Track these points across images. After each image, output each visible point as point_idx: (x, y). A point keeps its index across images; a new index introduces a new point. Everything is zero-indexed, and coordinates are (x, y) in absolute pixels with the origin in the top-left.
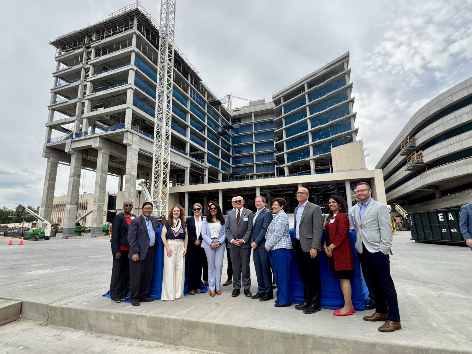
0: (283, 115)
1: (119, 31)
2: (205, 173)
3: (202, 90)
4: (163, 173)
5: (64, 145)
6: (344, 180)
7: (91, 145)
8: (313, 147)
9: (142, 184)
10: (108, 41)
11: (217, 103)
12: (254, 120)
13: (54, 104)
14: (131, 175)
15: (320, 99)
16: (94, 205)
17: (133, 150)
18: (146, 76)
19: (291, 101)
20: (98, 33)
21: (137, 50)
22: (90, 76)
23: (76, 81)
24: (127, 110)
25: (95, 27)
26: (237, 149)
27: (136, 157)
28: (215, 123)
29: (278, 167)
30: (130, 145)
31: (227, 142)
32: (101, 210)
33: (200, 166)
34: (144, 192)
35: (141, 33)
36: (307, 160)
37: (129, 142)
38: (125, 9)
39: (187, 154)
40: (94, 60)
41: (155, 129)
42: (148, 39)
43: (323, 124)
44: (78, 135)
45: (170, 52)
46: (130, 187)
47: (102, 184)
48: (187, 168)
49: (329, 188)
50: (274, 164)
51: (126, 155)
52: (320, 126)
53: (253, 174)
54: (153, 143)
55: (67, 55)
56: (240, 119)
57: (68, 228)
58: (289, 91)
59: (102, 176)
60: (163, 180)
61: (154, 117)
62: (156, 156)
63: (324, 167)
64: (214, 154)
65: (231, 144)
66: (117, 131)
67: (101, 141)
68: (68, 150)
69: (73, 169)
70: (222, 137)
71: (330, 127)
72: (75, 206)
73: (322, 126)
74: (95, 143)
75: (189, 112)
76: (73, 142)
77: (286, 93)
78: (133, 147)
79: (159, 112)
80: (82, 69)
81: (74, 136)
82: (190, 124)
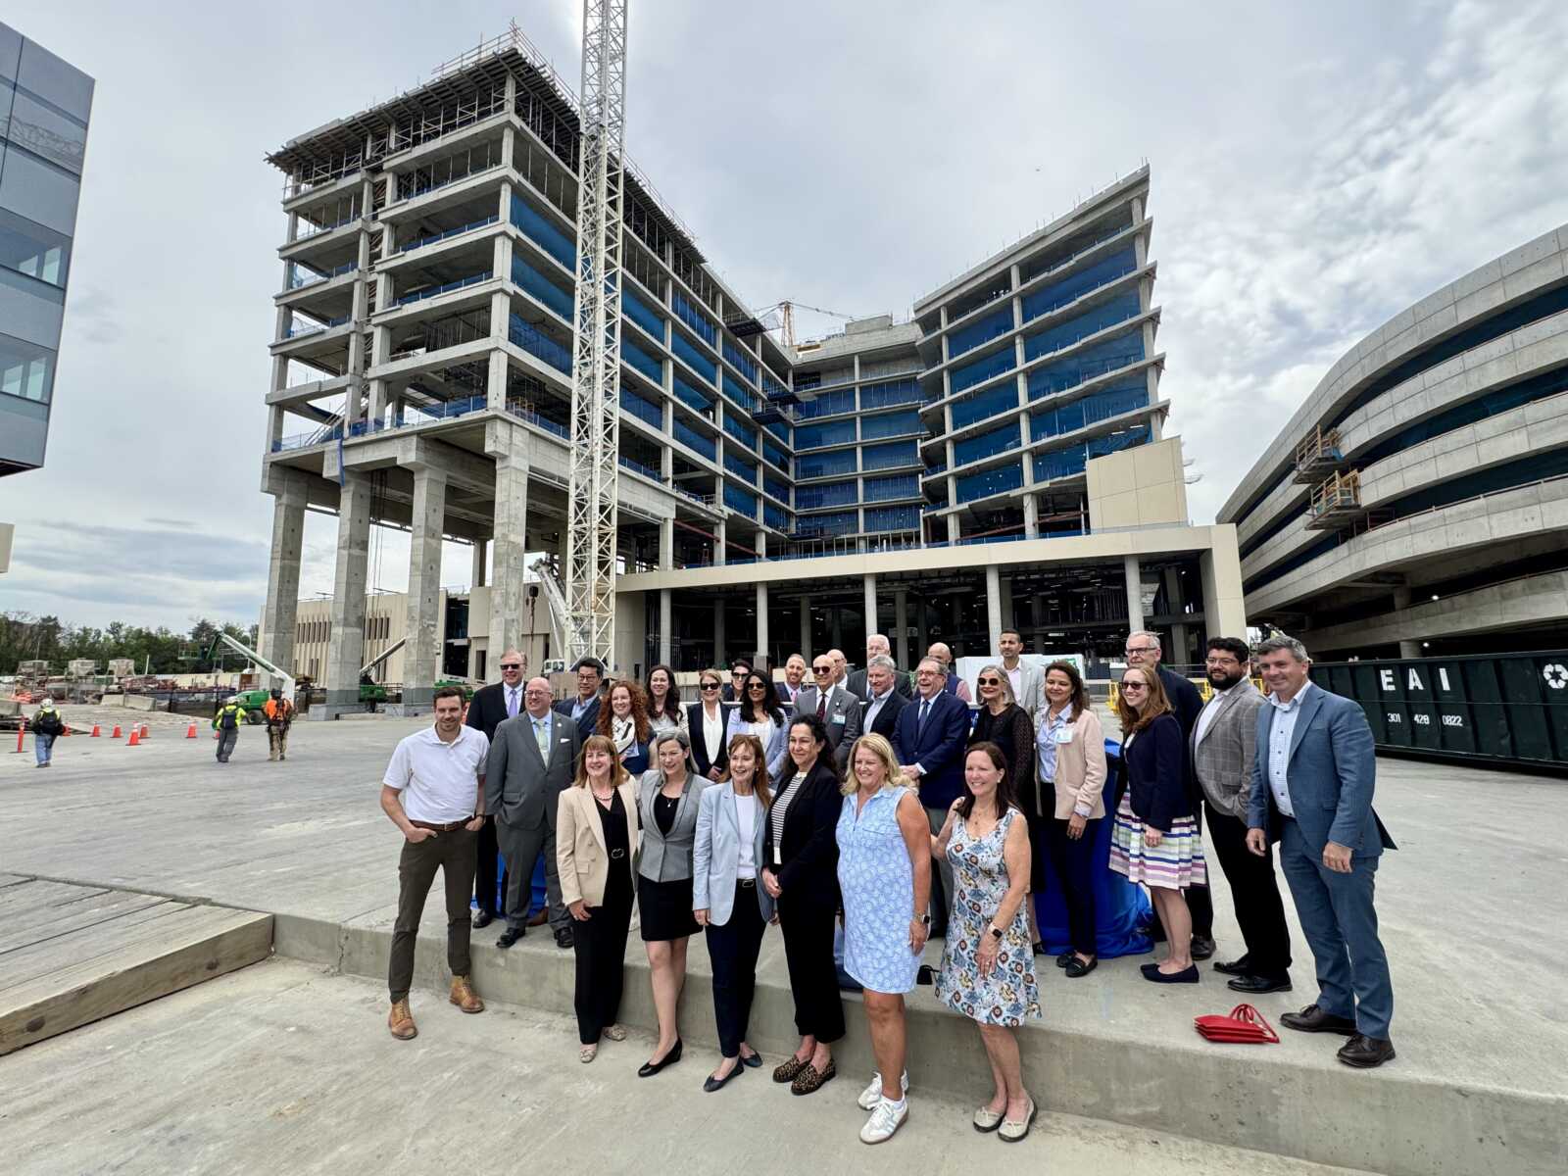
0: (946, 362)
1: (464, 118)
2: (716, 534)
3: (706, 289)
4: (600, 537)
5: (319, 457)
6: (1122, 557)
7: (396, 458)
8: (1033, 456)
9: (538, 566)
10: (432, 149)
11: (752, 329)
12: (861, 376)
13: (287, 340)
14: (509, 542)
15: (1056, 312)
16: (406, 626)
17: (513, 470)
18: (545, 254)
19: (969, 319)
20: (402, 125)
21: (516, 176)
22: (385, 256)
23: (345, 271)
24: (494, 357)
25: (393, 107)
26: (809, 465)
27: (523, 492)
28: (744, 387)
29: (929, 517)
30: (504, 457)
31: (781, 441)
32: (427, 640)
33: (703, 515)
34: (546, 591)
35: (528, 124)
36: (1015, 497)
37: (501, 450)
38: (480, 53)
39: (667, 479)
40: (394, 207)
41: (575, 410)
42: (548, 142)
43: (1064, 389)
44: (358, 429)
45: (614, 180)
46: (507, 575)
47: (428, 568)
48: (666, 519)
49: (1076, 577)
50: (918, 506)
52: (1053, 395)
53: (856, 535)
54: (568, 450)
55: (317, 195)
56: (819, 374)
57: (340, 691)
58: (964, 290)
59: (427, 543)
60: (599, 557)
61: (570, 374)
62: (577, 487)
63: (1064, 517)
64: (743, 477)
65: (791, 447)
66: (465, 417)
67: (422, 445)
68: (331, 471)
69: (348, 526)
70: (765, 429)
71: (1085, 397)
72: (358, 631)
73: (1062, 394)
74: (405, 451)
75: (670, 357)
76: (343, 448)
77: (956, 294)
78: (513, 464)
79: (583, 361)
80: (362, 236)
81: (346, 432)
82: (674, 394)
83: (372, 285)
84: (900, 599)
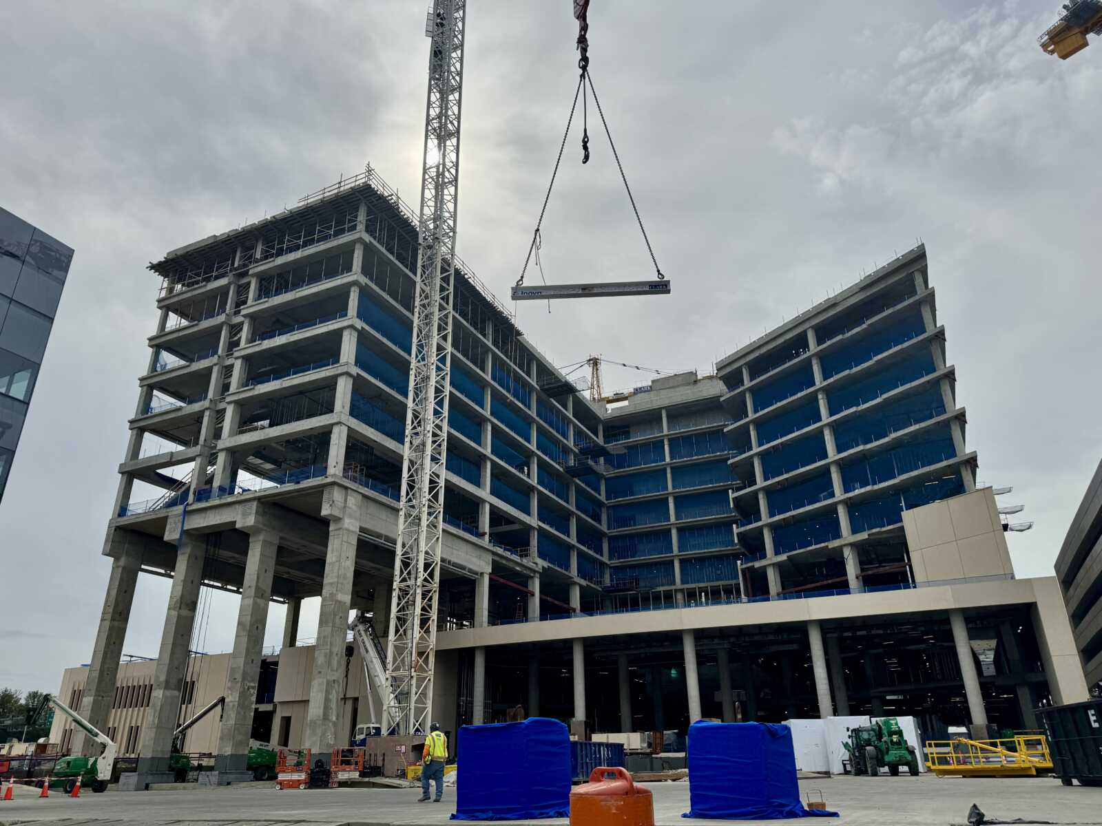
0: (752, 416)
1: (322, 235)
2: (530, 588)
3: (522, 357)
4: (423, 594)
5: (161, 522)
6: (947, 612)
7: (235, 522)
8: (848, 507)
9: (356, 626)
10: (292, 259)
11: (565, 390)
12: (669, 429)
13: (145, 416)
14: (337, 601)
15: (855, 370)
16: (229, 688)
17: (345, 531)
18: (385, 340)
19: (770, 376)
20: (268, 241)
21: (364, 280)
22: (243, 344)
23: (206, 357)
24: (336, 430)
25: (262, 227)
26: (621, 515)
27: (351, 553)
28: (557, 442)
29: (748, 568)
30: (338, 520)
31: (593, 492)
32: (246, 703)
33: (518, 569)
34: (362, 650)
35: (375, 238)
36: (833, 548)
37: (336, 513)
38: (339, 188)
39: (484, 534)
40: (253, 305)
41: (405, 474)
42: (390, 250)
43: (871, 442)
44: (202, 495)
45: (446, 280)
46: (332, 636)
47: (253, 627)
48: (482, 574)
49: (905, 633)
50: (736, 556)
51: (326, 546)
52: (861, 448)
53: (673, 588)
54: (397, 511)
55: (189, 295)
56: (628, 426)
57: (153, 758)
58: (763, 350)
59: (255, 605)
60: (422, 615)
61: (402, 443)
62: (404, 546)
63: (888, 568)
64: (556, 530)
65: (603, 498)
66: (305, 484)
67: (261, 510)
68: (171, 534)
69: (180, 588)
70: (578, 481)
71: (893, 449)
72: (176, 693)
73: (869, 446)
74: (245, 515)
75: (489, 420)
76: (186, 513)
77: (756, 354)
78: (346, 526)
79: (415, 431)
80: (224, 328)
81: (191, 498)
82: (492, 453)
83: (228, 370)
84: (722, 657)
